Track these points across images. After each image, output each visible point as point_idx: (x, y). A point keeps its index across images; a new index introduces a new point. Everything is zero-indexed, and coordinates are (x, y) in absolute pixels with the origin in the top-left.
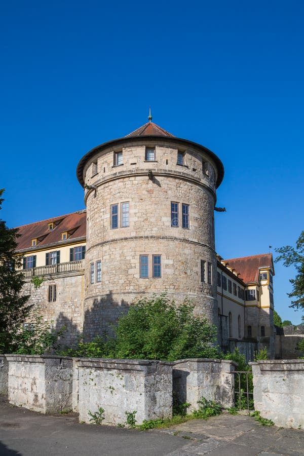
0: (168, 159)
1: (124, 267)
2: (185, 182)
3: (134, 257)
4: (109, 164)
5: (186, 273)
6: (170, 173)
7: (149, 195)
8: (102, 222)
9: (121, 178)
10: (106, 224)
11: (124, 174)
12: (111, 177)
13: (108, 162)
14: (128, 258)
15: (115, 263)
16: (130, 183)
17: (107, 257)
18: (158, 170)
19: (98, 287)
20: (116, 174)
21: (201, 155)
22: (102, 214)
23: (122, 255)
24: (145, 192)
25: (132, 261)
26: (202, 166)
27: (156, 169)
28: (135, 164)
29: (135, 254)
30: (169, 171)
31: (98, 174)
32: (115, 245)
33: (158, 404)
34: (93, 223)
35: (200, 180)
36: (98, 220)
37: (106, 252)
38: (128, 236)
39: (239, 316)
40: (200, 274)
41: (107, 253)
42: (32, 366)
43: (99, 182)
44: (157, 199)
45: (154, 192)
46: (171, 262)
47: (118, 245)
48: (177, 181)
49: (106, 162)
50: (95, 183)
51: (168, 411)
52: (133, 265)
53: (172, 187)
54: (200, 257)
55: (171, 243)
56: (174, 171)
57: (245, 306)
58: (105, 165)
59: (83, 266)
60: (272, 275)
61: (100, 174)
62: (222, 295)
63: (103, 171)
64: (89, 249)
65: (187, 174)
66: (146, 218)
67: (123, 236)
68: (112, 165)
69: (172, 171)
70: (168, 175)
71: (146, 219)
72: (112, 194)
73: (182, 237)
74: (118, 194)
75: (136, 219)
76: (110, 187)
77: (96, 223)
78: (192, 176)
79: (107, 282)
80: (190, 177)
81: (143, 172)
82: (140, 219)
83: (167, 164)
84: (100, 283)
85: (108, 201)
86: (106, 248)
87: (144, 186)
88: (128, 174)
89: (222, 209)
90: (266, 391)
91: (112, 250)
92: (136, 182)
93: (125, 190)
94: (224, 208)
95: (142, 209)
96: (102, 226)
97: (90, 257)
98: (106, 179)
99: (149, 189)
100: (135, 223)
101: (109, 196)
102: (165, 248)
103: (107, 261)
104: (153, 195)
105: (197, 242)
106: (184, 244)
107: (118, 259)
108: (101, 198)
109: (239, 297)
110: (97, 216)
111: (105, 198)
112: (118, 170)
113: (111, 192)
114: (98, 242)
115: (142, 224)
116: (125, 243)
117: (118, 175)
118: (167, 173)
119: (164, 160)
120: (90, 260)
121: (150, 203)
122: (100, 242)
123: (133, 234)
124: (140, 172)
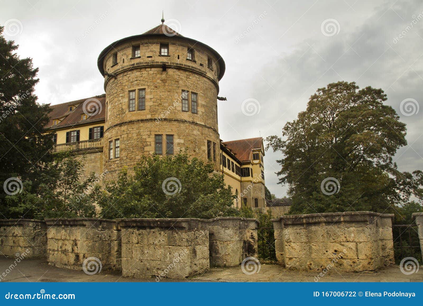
0: (180, 55)
1: (140, 145)
2: (194, 75)
3: (149, 136)
4: (127, 56)
5: (195, 151)
6: (181, 66)
7: (163, 84)
8: (120, 105)
9: (138, 68)
10: (124, 107)
11: (141, 65)
12: (129, 67)
13: (127, 54)
14: (144, 137)
15: (132, 141)
16: (146, 73)
17: (126, 136)
18: (171, 63)
19: (117, 162)
20: (134, 64)
21: (207, 53)
22: (120, 98)
23: (139, 134)
24: (159, 81)
25: (148, 140)
26: (207, 62)
27: (169, 62)
28: (151, 57)
29: (150, 133)
30: (180, 64)
31: (117, 64)
32: (133, 126)
33: (198, 256)
34: (112, 106)
35: (206, 73)
36: (117, 104)
37: (124, 131)
38: (144, 118)
39: (237, 190)
40: (206, 152)
41: (125, 133)
42: (73, 228)
43: (118, 71)
44: (170, 88)
45: (167, 82)
46: (182, 141)
47: (136, 126)
48: (187, 73)
49: (125, 54)
50: (115, 71)
51: (206, 262)
52: (148, 143)
53: (183, 78)
54: (207, 138)
55: (182, 125)
56: (185, 65)
57: (241, 181)
58: (124, 57)
59: (102, 143)
60: (262, 156)
61: (119, 64)
62: (223, 172)
63: (122, 62)
64: (108, 129)
65: (195, 68)
66: (160, 102)
67: (140, 118)
68: (130, 57)
69: (182, 65)
70: (179, 68)
71: (160, 104)
72: (130, 81)
73: (191, 120)
74: (136, 82)
75: (151, 104)
76: (128, 76)
77: (115, 106)
78: (199, 70)
79: (125, 158)
80: (198, 70)
81: (158, 64)
82: (154, 104)
83: (178, 58)
84: (119, 159)
85: (126, 87)
86: (124, 128)
87: (158, 76)
88: (145, 65)
89: (223, 98)
90: (289, 241)
91: (130, 130)
92: (151, 72)
93: (142, 78)
94: (225, 98)
95: (157, 95)
96: (121, 109)
97: (109, 136)
98: (125, 68)
99: (163, 78)
100: (150, 107)
101: (127, 83)
102: (176, 129)
103: (125, 139)
104: (167, 84)
105: (204, 124)
106: (193, 126)
107: (135, 137)
108: (120, 84)
109: (237, 173)
110: (116, 99)
111: (124, 84)
112: (135, 61)
113: (129, 80)
114: (117, 123)
115: (157, 107)
116: (141, 124)
117: (135, 65)
118: (178, 66)
119: (176, 55)
120: (109, 139)
121: (163, 90)
122: (119, 123)
123: (149, 117)
124: (155, 64)
